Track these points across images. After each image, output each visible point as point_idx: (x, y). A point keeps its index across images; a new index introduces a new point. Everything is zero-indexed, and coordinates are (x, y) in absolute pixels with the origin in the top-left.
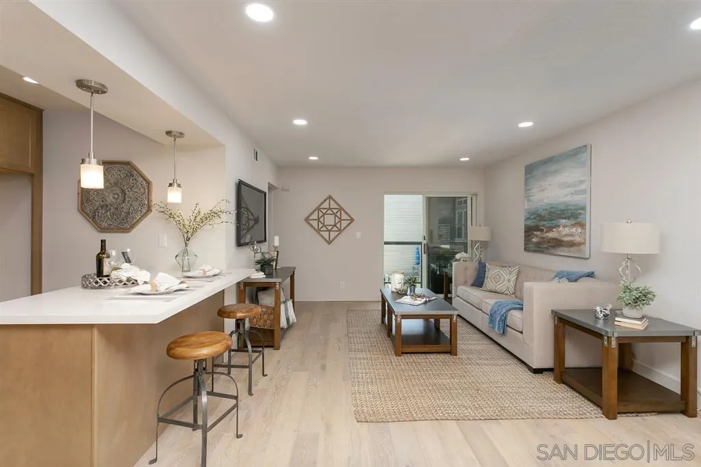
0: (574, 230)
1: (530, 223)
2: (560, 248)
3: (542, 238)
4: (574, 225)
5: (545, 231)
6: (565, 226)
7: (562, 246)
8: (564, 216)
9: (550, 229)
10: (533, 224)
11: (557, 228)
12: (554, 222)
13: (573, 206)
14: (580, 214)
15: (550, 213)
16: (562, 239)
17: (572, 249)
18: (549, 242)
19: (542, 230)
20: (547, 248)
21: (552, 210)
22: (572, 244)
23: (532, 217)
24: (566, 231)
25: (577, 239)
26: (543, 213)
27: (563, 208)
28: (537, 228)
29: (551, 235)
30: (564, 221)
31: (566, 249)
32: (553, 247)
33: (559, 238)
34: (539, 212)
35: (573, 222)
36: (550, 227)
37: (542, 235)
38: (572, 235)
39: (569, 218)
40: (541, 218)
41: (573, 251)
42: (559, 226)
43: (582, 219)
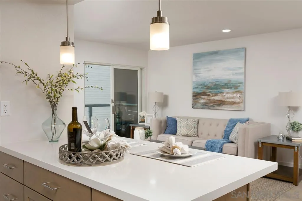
0: (235, 95)
1: (198, 90)
2: (224, 106)
3: (209, 100)
4: (234, 93)
5: (211, 95)
6: (228, 93)
7: (225, 104)
8: (226, 87)
9: (216, 95)
10: (201, 91)
11: (221, 94)
13: (234, 81)
14: (239, 86)
15: (215, 85)
16: (226, 100)
17: (233, 106)
18: (215, 102)
19: (209, 95)
20: (213, 106)
21: (217, 83)
22: (233, 103)
23: (200, 87)
24: (229, 95)
25: (237, 100)
26: (209, 85)
27: (227, 82)
28: (204, 94)
29: (216, 98)
30: (227, 90)
31: (229, 106)
32: (219, 105)
33: (223, 100)
34: (206, 84)
36: (216, 93)
37: (209, 99)
38: (233, 98)
39: (231, 88)
40: (208, 88)
41: (234, 107)
42: (223, 93)
43: (241, 89)
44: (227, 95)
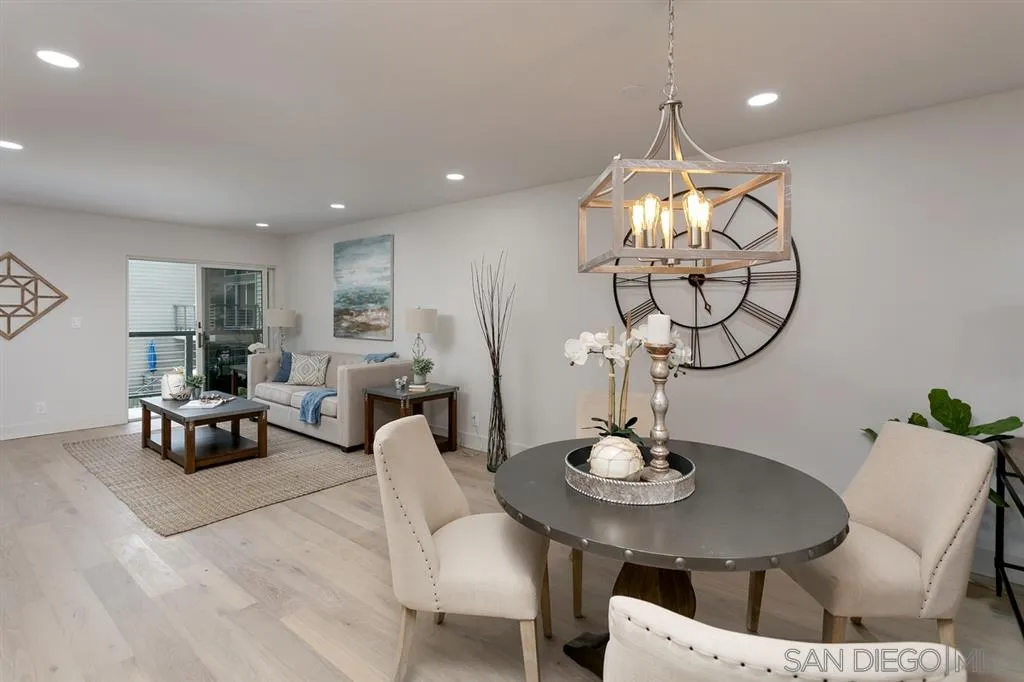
0: (380, 314)
1: (339, 306)
2: (369, 332)
3: (352, 322)
4: (379, 310)
5: (355, 314)
6: (372, 311)
7: (370, 330)
8: (371, 300)
9: (359, 313)
10: (342, 308)
11: (365, 312)
12: (363, 306)
13: (380, 290)
14: (385, 299)
15: (360, 297)
16: (370, 323)
17: (378, 333)
18: (358, 326)
19: (352, 314)
20: (356, 333)
21: (361, 294)
22: (378, 328)
23: (341, 300)
24: (374, 315)
25: (383, 323)
26: (353, 297)
27: (372, 292)
28: (347, 312)
29: (360, 319)
30: (371, 305)
31: (373, 332)
32: (363, 331)
33: (367, 322)
34: (348, 296)
35: (379, 306)
36: (360, 311)
37: (352, 320)
38: (378, 319)
39: (376, 302)
40: (352, 302)
41: (379, 335)
42: (367, 310)
43: (387, 303)
44: (372, 314)
